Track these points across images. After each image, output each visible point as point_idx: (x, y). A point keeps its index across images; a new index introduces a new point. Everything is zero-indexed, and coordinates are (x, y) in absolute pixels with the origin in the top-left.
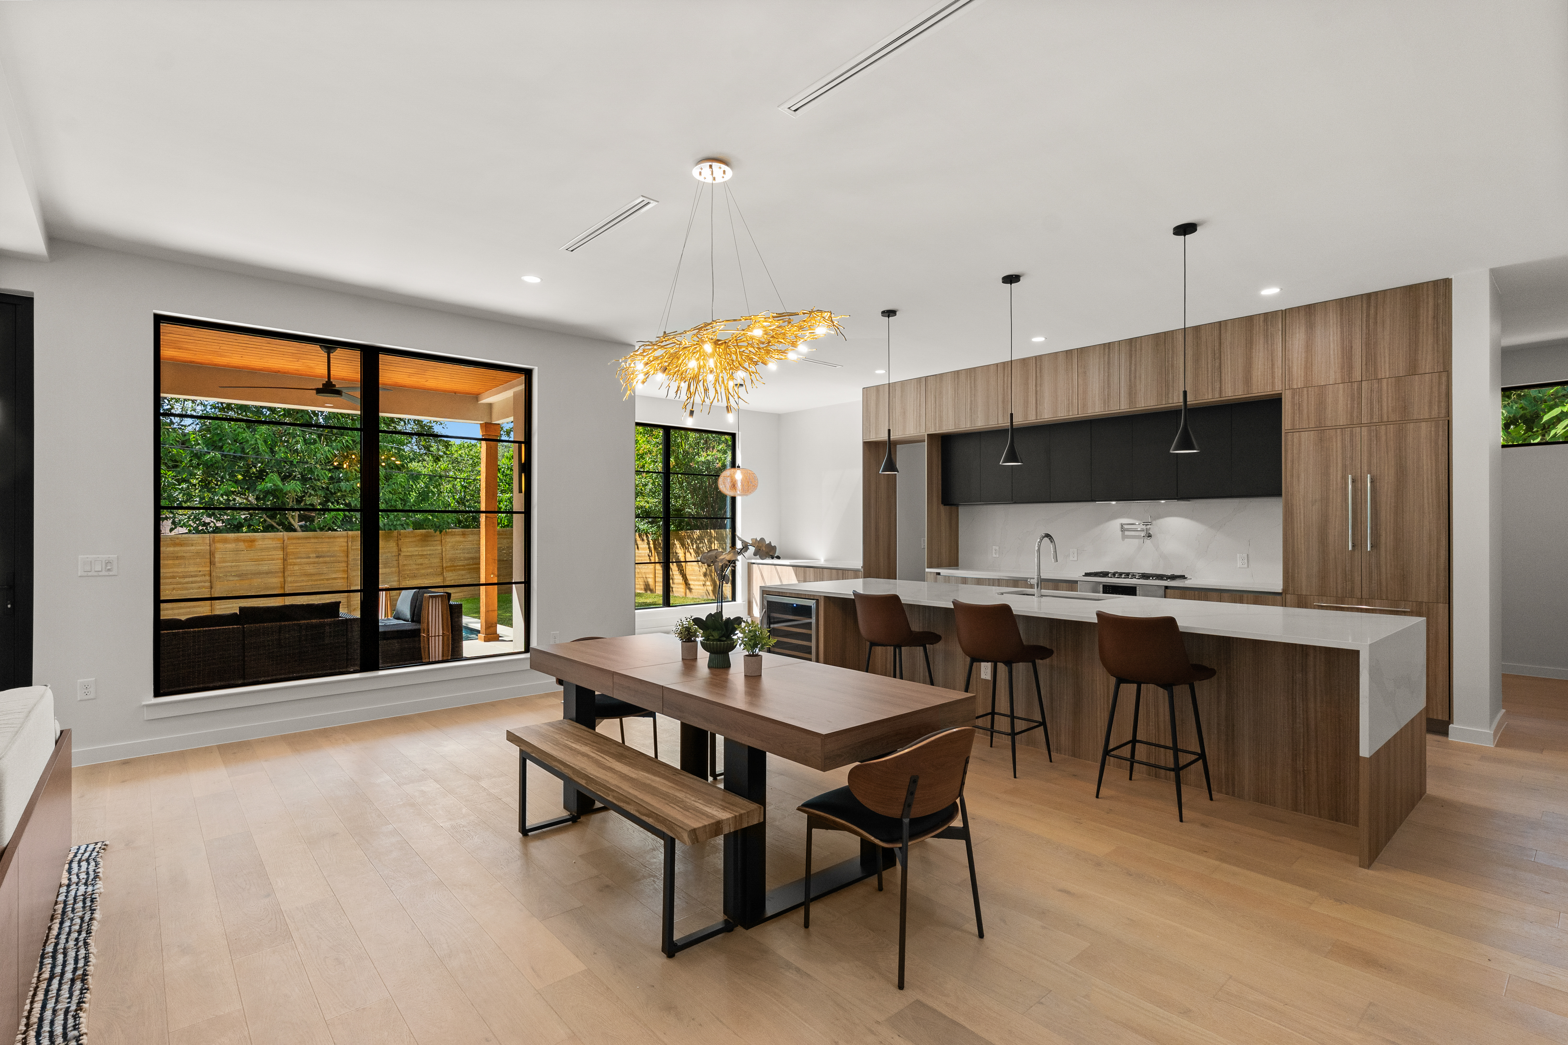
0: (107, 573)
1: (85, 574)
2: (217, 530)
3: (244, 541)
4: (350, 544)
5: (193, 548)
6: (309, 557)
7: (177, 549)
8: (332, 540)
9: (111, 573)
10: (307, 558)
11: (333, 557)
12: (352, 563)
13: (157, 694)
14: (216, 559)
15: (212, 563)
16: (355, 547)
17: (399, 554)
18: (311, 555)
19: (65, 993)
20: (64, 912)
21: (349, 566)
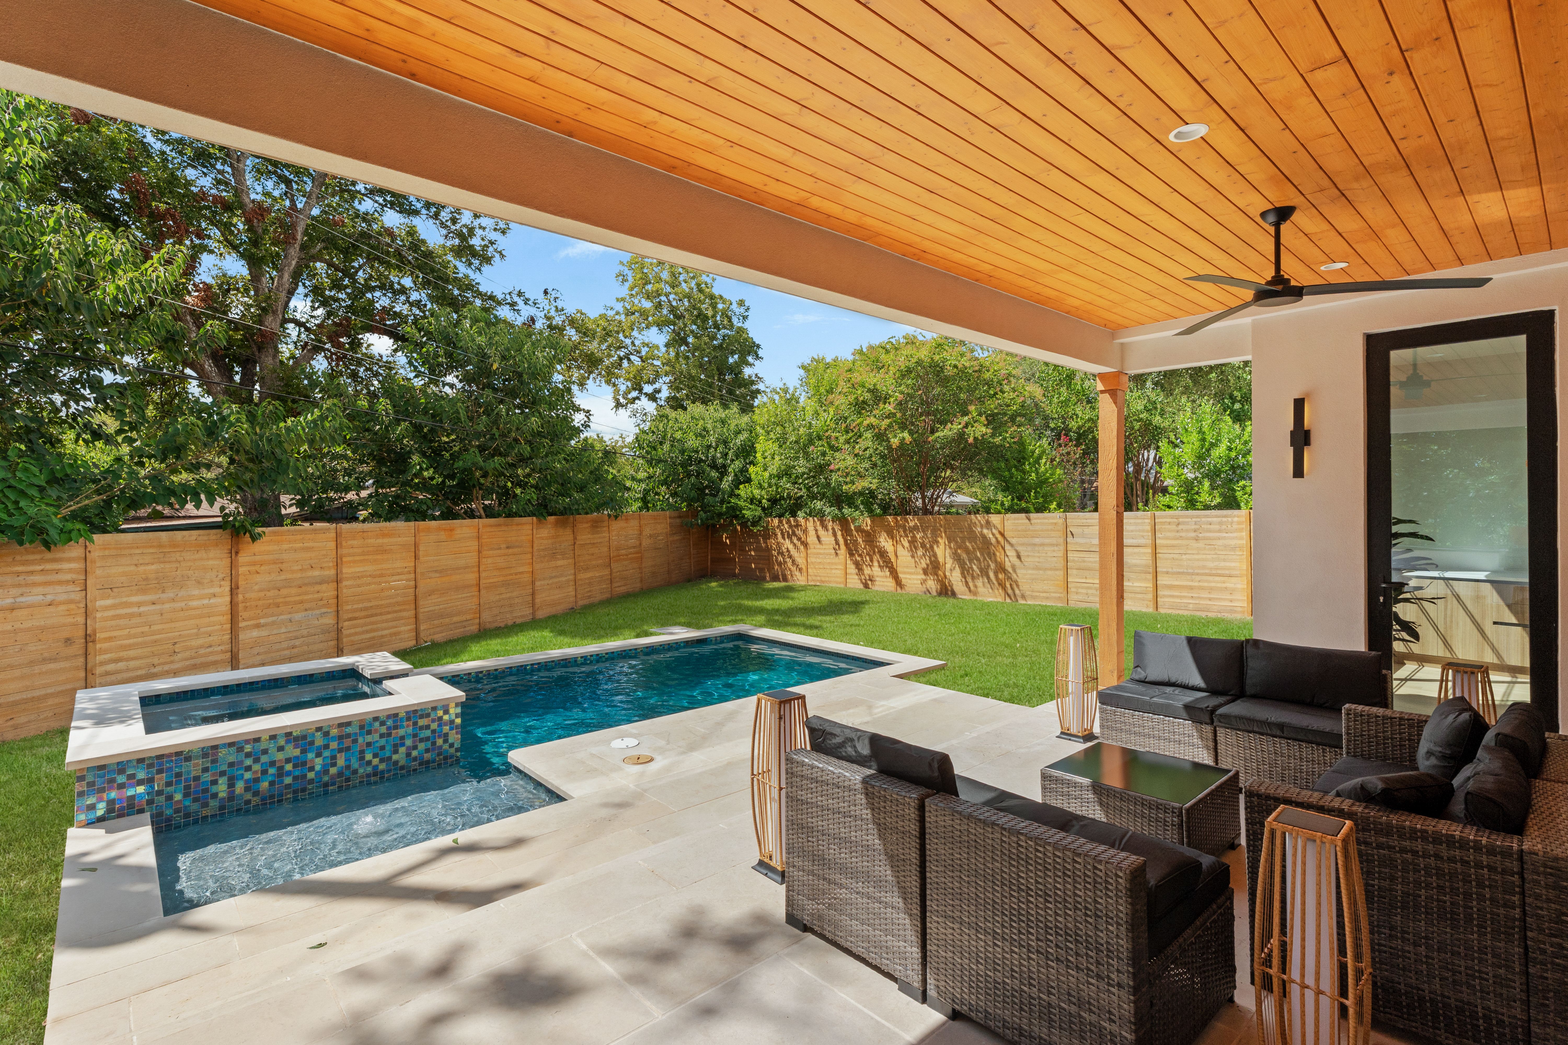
4: (535, 532)
8: (520, 528)
14: (420, 553)
16: (539, 536)
18: (504, 547)
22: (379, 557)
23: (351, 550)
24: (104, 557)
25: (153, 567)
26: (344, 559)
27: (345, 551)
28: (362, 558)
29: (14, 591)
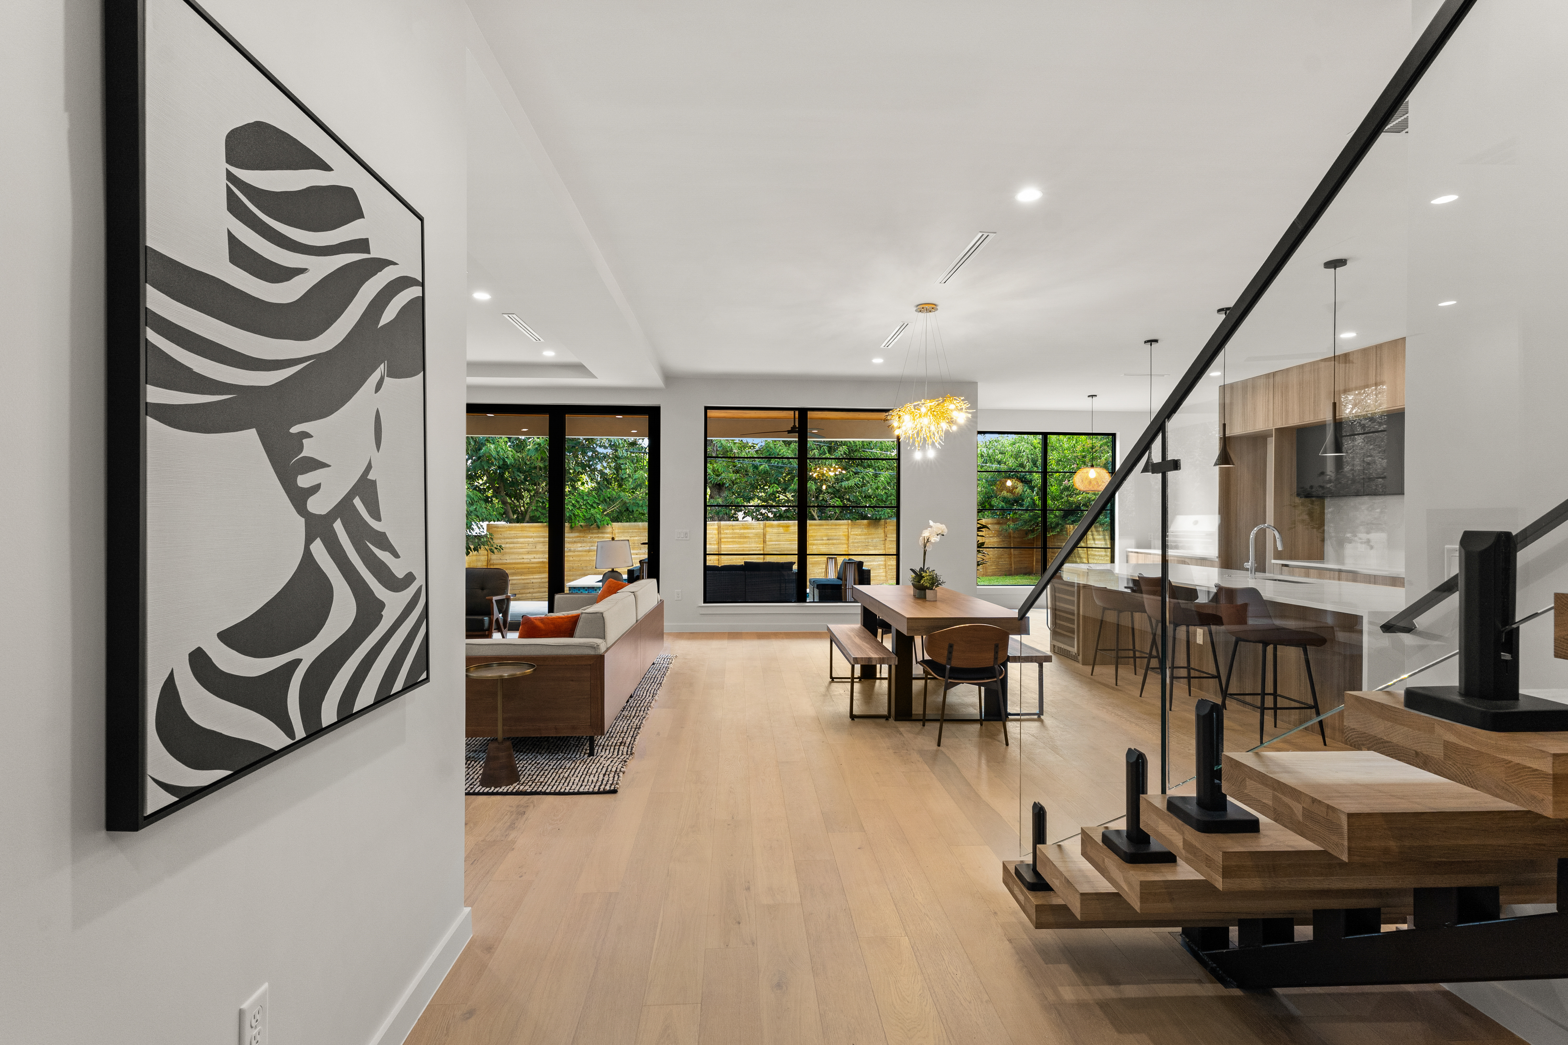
0: (685, 539)
1: (678, 539)
2: (767, 518)
3: (783, 527)
4: (850, 530)
5: (754, 531)
6: (823, 540)
7: (746, 531)
8: (838, 527)
9: (687, 539)
10: (821, 540)
11: (838, 540)
12: (851, 545)
13: (705, 602)
14: (767, 539)
15: (764, 542)
16: (853, 533)
17: (886, 539)
18: (824, 538)
19: (655, 686)
20: (660, 670)
21: (849, 548)
22: (742, 540)
23: (726, 536)
24: (619, 533)
25: (637, 538)
26: (722, 540)
27: (723, 536)
28: (732, 540)
29: (589, 544)
